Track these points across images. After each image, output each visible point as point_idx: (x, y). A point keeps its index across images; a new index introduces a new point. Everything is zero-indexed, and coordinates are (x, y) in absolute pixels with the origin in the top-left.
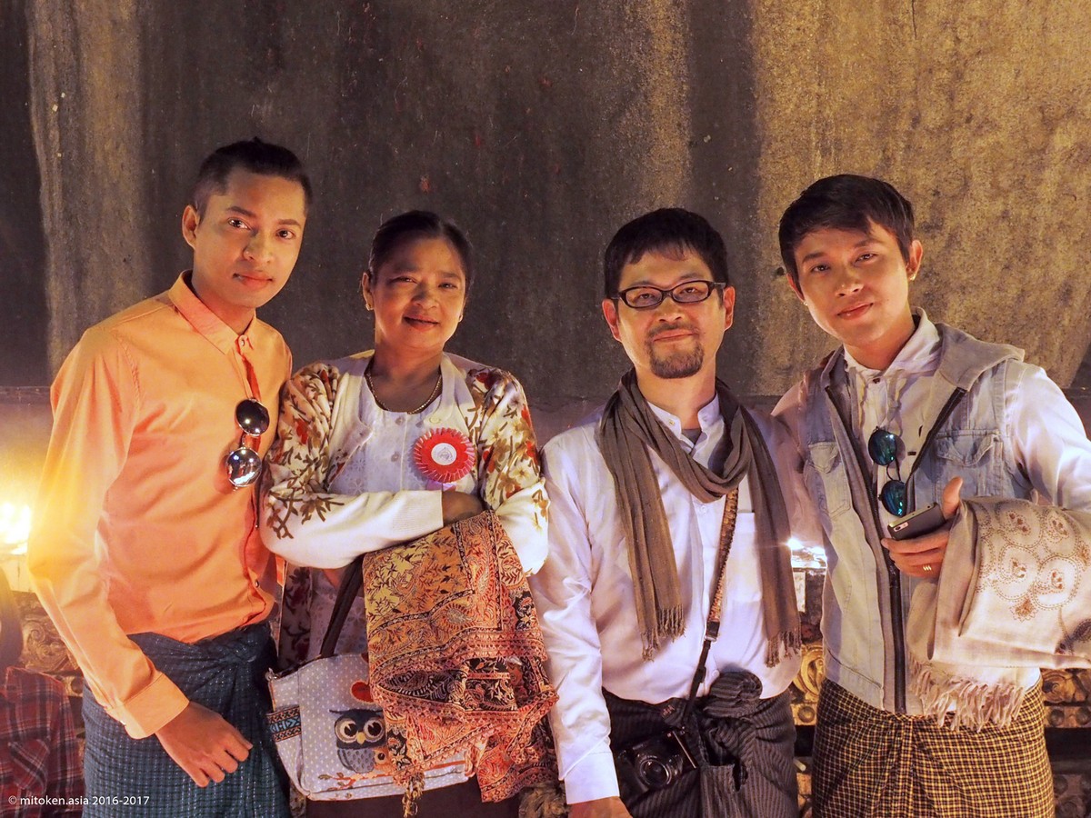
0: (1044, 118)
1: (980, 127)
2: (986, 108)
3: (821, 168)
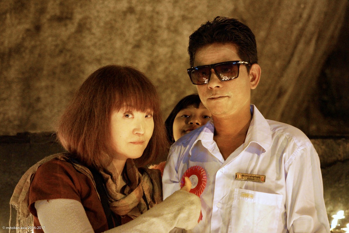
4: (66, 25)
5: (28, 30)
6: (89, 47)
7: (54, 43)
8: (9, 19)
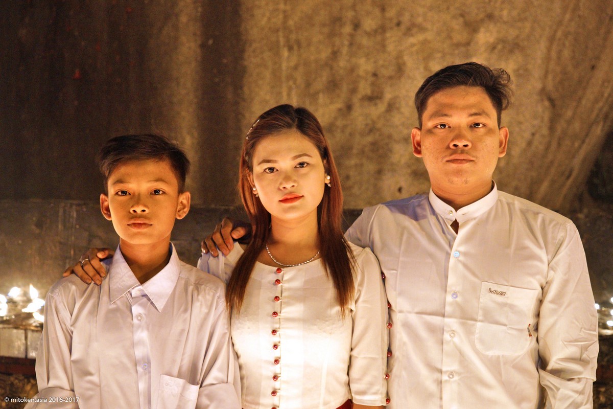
0: (466, 22)
1: (409, 29)
2: (412, 16)
3: (287, 59)
4: (376, 105)
5: (340, 110)
6: (397, 127)
7: (364, 122)
8: (322, 99)
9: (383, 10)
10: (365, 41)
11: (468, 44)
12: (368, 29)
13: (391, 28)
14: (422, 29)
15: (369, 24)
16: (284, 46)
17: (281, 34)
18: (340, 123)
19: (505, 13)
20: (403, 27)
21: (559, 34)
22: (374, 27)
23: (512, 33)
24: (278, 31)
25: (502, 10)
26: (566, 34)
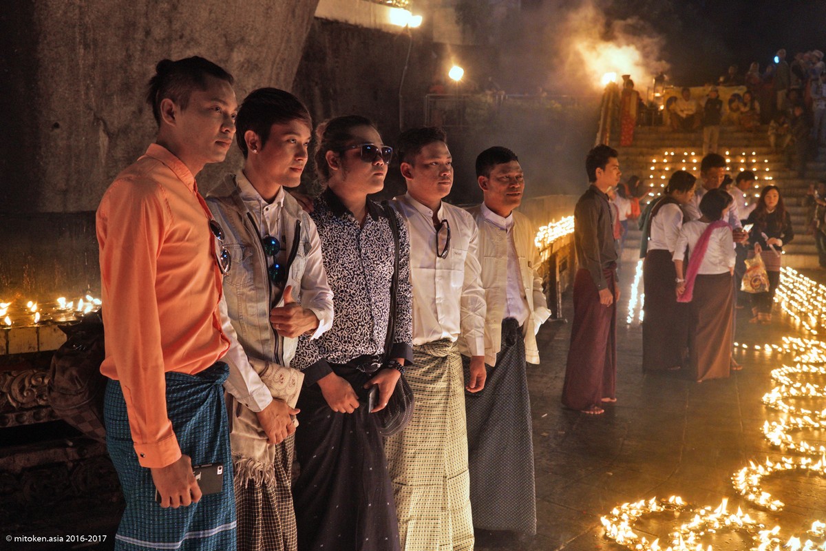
0: (227, 42)
1: (188, 42)
2: (192, 31)
3: (83, 57)
5: (134, 112)
7: (152, 125)
8: (116, 100)
9: (170, 22)
10: (154, 49)
11: (227, 61)
12: (157, 38)
13: (176, 40)
14: (198, 44)
15: (158, 32)
16: (80, 42)
17: (77, 30)
18: (133, 125)
19: (252, 38)
20: (184, 39)
21: (278, 58)
22: (163, 36)
23: (256, 56)
24: (74, 27)
25: (250, 35)
26: (283, 60)
